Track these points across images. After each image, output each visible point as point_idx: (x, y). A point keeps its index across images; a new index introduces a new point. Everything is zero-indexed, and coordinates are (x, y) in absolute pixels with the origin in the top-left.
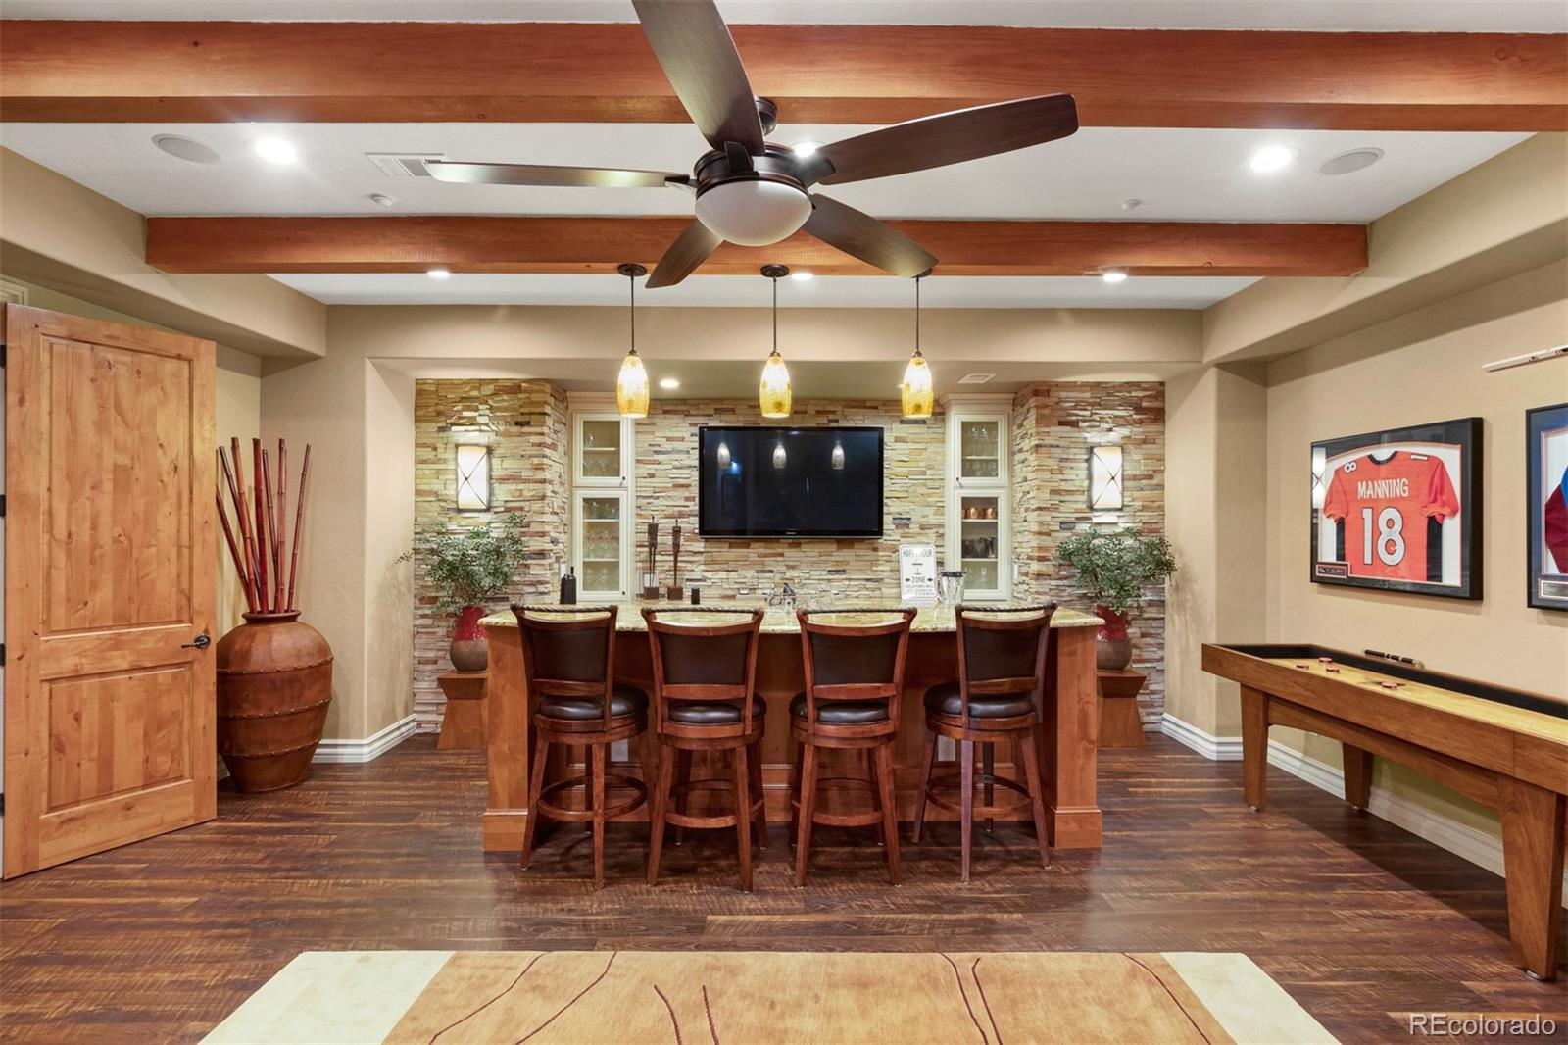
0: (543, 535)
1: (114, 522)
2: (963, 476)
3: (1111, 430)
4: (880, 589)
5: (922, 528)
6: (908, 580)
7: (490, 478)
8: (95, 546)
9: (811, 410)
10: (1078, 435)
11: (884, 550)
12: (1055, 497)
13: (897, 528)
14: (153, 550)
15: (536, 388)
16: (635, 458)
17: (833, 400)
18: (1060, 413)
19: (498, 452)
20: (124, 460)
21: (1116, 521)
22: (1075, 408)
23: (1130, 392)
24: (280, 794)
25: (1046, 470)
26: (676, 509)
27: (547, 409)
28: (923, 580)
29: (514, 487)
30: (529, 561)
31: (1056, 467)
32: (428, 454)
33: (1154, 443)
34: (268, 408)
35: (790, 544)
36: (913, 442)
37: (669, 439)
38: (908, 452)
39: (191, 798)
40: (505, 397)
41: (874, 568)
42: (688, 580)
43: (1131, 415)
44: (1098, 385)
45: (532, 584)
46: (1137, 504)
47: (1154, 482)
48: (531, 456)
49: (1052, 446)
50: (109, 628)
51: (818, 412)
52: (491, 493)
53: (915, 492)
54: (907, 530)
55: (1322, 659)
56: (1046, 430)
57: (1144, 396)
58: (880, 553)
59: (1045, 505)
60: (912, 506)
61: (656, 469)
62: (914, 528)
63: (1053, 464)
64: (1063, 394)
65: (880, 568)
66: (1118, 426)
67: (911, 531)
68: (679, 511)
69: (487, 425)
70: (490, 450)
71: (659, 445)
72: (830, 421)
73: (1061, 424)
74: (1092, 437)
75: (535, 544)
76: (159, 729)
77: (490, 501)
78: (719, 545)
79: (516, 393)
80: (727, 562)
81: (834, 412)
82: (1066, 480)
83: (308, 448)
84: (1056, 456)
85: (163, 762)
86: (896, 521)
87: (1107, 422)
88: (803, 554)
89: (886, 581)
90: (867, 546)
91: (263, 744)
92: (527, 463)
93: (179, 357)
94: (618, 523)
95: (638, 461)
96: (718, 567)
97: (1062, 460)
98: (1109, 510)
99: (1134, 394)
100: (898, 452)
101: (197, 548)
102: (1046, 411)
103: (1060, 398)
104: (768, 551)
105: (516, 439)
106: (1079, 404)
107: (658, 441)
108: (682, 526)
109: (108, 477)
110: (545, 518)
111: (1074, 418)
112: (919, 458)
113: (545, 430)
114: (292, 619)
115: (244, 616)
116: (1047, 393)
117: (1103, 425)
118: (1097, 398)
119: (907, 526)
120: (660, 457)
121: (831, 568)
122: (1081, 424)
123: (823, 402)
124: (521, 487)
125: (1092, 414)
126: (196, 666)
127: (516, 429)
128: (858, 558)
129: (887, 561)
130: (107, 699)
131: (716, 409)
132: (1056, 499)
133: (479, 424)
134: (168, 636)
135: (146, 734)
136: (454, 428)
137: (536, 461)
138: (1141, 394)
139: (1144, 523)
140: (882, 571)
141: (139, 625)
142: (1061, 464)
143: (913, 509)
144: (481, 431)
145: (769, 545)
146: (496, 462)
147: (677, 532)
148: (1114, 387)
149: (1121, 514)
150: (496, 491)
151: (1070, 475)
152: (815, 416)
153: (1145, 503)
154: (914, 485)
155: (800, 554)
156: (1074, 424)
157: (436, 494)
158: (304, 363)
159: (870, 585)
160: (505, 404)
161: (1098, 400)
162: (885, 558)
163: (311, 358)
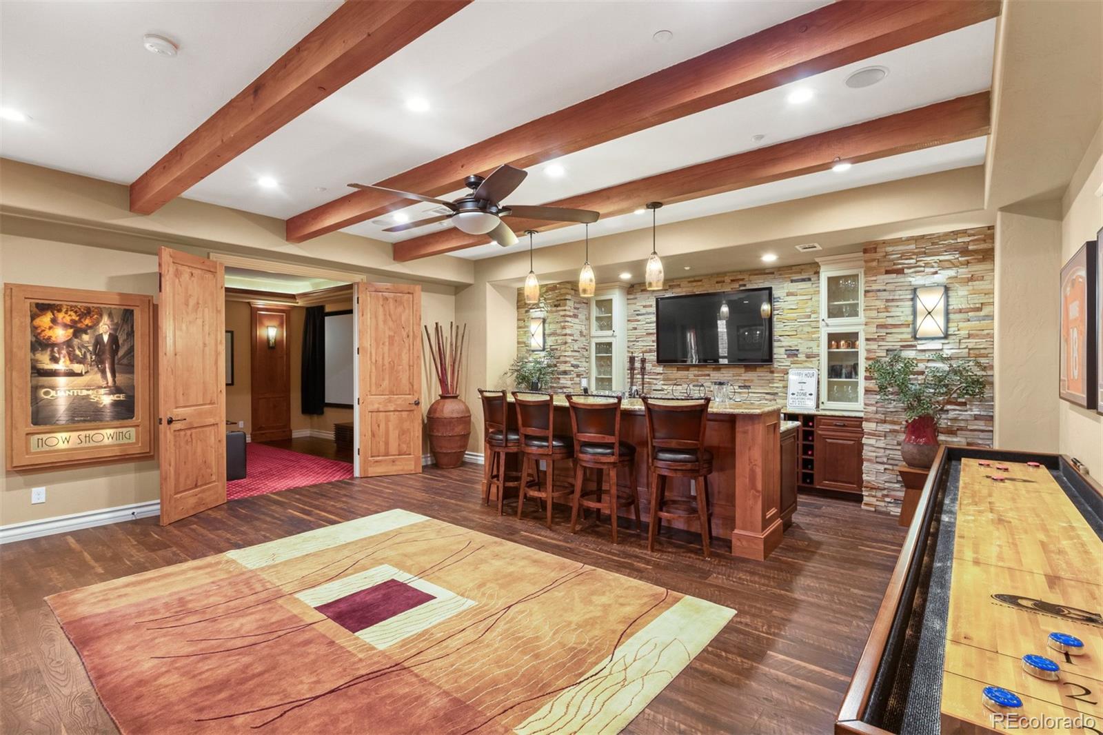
0: (566, 362)
1: (389, 356)
2: (829, 317)
3: (936, 273)
4: (775, 400)
5: (808, 356)
6: (793, 394)
7: (544, 334)
8: (383, 365)
9: (727, 279)
10: (902, 280)
11: (778, 372)
12: (881, 330)
13: (788, 357)
14: (401, 367)
15: (563, 286)
16: (626, 319)
17: (741, 272)
18: (886, 264)
19: (548, 321)
20: (392, 333)
21: (941, 348)
22: (901, 258)
23: (956, 239)
24: (450, 470)
25: (875, 309)
26: (648, 347)
27: (568, 297)
28: (805, 394)
29: (554, 338)
30: (560, 376)
31: (882, 307)
32: (522, 323)
33: (982, 280)
34: (458, 308)
35: (714, 368)
36: (801, 295)
37: (644, 307)
38: (796, 302)
39: (413, 463)
40: (550, 293)
41: (770, 385)
42: (654, 390)
43: (958, 258)
44: (923, 237)
45: (561, 388)
46: (964, 333)
47: (982, 313)
48: (561, 322)
49: (879, 291)
50: (388, 395)
51: (732, 281)
52: (544, 342)
53: (802, 330)
54: (796, 359)
55: (1029, 463)
56: (874, 278)
57: (971, 241)
58: (776, 375)
59: (872, 337)
60: (800, 341)
61: (637, 325)
62: (802, 357)
63: (881, 304)
64: (889, 249)
65: (775, 385)
66: (943, 269)
67: (799, 359)
68: (650, 349)
69: (543, 308)
70: (544, 321)
71: (639, 311)
72: (741, 286)
73: (887, 272)
74: (917, 280)
75: (562, 367)
76: (403, 434)
77: (544, 346)
78: (671, 369)
79: (554, 290)
80: (676, 379)
81: (743, 280)
82: (893, 317)
83: (465, 325)
84: (882, 298)
85: (404, 447)
86: (788, 352)
87: (933, 267)
88: (722, 375)
89: (780, 394)
90: (766, 370)
91: (441, 448)
92: (559, 326)
93: (409, 293)
94: (611, 356)
95: (629, 321)
96: (670, 382)
97: (887, 301)
98: (933, 339)
99: (959, 240)
100: (789, 303)
101: (415, 366)
102: (875, 264)
103: (886, 252)
104: (700, 373)
105: (555, 314)
106: (903, 255)
107: (638, 308)
108: (647, 358)
109: (387, 340)
110: (566, 354)
111: (900, 266)
112: (805, 306)
113: (566, 308)
114: (456, 397)
115: (440, 395)
116: (875, 250)
117: (927, 270)
118: (922, 248)
119: (796, 355)
120: (639, 318)
121: (740, 385)
122: (906, 271)
123: (734, 274)
124: (557, 338)
125: (917, 261)
126: (415, 412)
127: (554, 309)
128: (760, 378)
129: (780, 380)
130: (387, 420)
131: (670, 286)
132: (883, 332)
133: (541, 308)
134: (405, 399)
135: (399, 435)
136: (531, 311)
137: (562, 324)
138: (967, 239)
139: (970, 349)
140: (777, 387)
141: (397, 395)
142: (887, 304)
143: (801, 343)
144: (541, 311)
145: (700, 369)
146: (546, 325)
147: (643, 361)
148: (939, 237)
149: (946, 341)
150: (547, 341)
151: (895, 312)
152: (730, 283)
153: (971, 332)
154: (802, 326)
155: (719, 375)
156: (900, 272)
157: (524, 343)
158: (466, 288)
159: (768, 397)
160: (550, 296)
161: (924, 250)
162: (780, 378)
163: (470, 285)
